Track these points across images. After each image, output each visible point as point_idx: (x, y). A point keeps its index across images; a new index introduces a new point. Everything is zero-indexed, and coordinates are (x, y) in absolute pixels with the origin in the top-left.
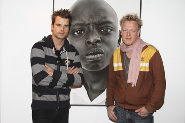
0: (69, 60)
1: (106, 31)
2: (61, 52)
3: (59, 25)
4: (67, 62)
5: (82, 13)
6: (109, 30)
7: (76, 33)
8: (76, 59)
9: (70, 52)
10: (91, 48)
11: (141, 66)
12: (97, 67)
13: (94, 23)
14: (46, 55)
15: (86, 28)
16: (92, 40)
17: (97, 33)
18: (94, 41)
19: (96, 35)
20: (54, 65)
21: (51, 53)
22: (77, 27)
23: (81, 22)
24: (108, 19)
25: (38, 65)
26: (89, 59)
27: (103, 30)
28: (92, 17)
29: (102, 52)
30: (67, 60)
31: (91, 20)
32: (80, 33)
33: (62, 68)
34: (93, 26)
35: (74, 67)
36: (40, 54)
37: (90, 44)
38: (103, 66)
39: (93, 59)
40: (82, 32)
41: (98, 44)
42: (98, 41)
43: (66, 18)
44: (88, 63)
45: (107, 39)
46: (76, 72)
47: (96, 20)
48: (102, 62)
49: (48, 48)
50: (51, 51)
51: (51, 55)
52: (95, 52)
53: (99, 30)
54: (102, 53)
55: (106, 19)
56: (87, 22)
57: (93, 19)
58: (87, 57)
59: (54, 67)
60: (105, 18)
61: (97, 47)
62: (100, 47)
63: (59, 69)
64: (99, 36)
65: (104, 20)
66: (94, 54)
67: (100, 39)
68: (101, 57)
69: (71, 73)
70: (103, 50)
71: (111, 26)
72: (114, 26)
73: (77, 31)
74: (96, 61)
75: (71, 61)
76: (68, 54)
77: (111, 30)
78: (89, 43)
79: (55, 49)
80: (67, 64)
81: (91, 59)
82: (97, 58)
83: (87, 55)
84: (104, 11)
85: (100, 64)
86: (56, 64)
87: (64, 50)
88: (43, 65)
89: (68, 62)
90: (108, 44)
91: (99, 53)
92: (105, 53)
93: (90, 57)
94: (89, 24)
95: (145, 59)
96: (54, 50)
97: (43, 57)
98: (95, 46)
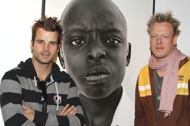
0: (60, 95)
1: (113, 42)
2: (48, 84)
3: (41, 41)
4: (57, 98)
5: (83, 15)
6: (116, 42)
7: (74, 43)
8: (72, 93)
9: (62, 83)
10: (93, 65)
11: (179, 87)
12: (101, 92)
13: (97, 30)
14: (23, 90)
15: (88, 36)
16: (95, 53)
17: (101, 45)
18: (97, 55)
19: (100, 47)
20: (37, 104)
21: (31, 85)
22: (75, 34)
23: (81, 27)
24: (115, 27)
25: (10, 105)
26: (90, 81)
27: (108, 41)
28: (95, 21)
29: (108, 71)
30: (58, 96)
31: (95, 25)
32: (79, 43)
33: (50, 108)
34: (96, 33)
35: (68, 105)
36: (14, 87)
37: (92, 60)
38: (108, 92)
39: (96, 81)
40: (83, 42)
41: (102, 60)
42: (102, 56)
43: (53, 30)
44: (89, 87)
45: (113, 53)
46: (71, 113)
47: (101, 26)
48: (107, 87)
49: (26, 78)
50: (30, 84)
51: (32, 89)
52: (99, 71)
53: (104, 40)
54: (107, 73)
55: (113, 26)
56: (89, 28)
57: (97, 24)
58: (88, 78)
59: (37, 106)
60: (112, 24)
61: (101, 64)
62: (105, 64)
63: (45, 109)
64: (104, 49)
65: (111, 28)
66: (98, 74)
67: (104, 53)
68: (106, 78)
69: (65, 115)
70: (108, 69)
71: (120, 36)
72: (122, 36)
73: (75, 40)
74: (99, 85)
75: (64, 97)
76: (58, 87)
77: (119, 42)
78: (91, 57)
79: (37, 79)
80: (57, 102)
81: (92, 81)
82: (101, 80)
83: (88, 75)
84: (111, 14)
85: (104, 89)
86: (40, 103)
87: (52, 80)
88: (19, 105)
89: (59, 98)
90: (115, 61)
91: (104, 73)
92: (111, 74)
93: (92, 78)
94: (91, 31)
95: (184, 78)
96: (35, 81)
97: (19, 91)
98: (99, 63)
